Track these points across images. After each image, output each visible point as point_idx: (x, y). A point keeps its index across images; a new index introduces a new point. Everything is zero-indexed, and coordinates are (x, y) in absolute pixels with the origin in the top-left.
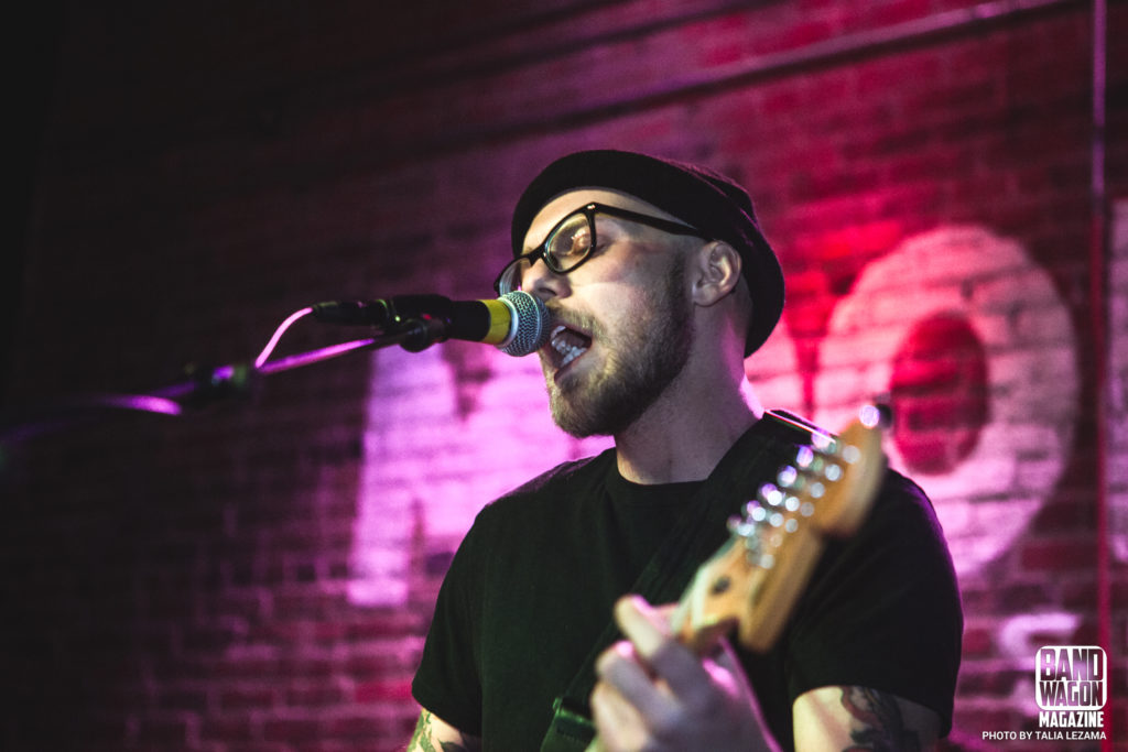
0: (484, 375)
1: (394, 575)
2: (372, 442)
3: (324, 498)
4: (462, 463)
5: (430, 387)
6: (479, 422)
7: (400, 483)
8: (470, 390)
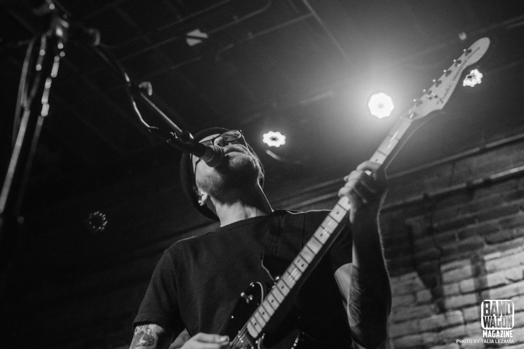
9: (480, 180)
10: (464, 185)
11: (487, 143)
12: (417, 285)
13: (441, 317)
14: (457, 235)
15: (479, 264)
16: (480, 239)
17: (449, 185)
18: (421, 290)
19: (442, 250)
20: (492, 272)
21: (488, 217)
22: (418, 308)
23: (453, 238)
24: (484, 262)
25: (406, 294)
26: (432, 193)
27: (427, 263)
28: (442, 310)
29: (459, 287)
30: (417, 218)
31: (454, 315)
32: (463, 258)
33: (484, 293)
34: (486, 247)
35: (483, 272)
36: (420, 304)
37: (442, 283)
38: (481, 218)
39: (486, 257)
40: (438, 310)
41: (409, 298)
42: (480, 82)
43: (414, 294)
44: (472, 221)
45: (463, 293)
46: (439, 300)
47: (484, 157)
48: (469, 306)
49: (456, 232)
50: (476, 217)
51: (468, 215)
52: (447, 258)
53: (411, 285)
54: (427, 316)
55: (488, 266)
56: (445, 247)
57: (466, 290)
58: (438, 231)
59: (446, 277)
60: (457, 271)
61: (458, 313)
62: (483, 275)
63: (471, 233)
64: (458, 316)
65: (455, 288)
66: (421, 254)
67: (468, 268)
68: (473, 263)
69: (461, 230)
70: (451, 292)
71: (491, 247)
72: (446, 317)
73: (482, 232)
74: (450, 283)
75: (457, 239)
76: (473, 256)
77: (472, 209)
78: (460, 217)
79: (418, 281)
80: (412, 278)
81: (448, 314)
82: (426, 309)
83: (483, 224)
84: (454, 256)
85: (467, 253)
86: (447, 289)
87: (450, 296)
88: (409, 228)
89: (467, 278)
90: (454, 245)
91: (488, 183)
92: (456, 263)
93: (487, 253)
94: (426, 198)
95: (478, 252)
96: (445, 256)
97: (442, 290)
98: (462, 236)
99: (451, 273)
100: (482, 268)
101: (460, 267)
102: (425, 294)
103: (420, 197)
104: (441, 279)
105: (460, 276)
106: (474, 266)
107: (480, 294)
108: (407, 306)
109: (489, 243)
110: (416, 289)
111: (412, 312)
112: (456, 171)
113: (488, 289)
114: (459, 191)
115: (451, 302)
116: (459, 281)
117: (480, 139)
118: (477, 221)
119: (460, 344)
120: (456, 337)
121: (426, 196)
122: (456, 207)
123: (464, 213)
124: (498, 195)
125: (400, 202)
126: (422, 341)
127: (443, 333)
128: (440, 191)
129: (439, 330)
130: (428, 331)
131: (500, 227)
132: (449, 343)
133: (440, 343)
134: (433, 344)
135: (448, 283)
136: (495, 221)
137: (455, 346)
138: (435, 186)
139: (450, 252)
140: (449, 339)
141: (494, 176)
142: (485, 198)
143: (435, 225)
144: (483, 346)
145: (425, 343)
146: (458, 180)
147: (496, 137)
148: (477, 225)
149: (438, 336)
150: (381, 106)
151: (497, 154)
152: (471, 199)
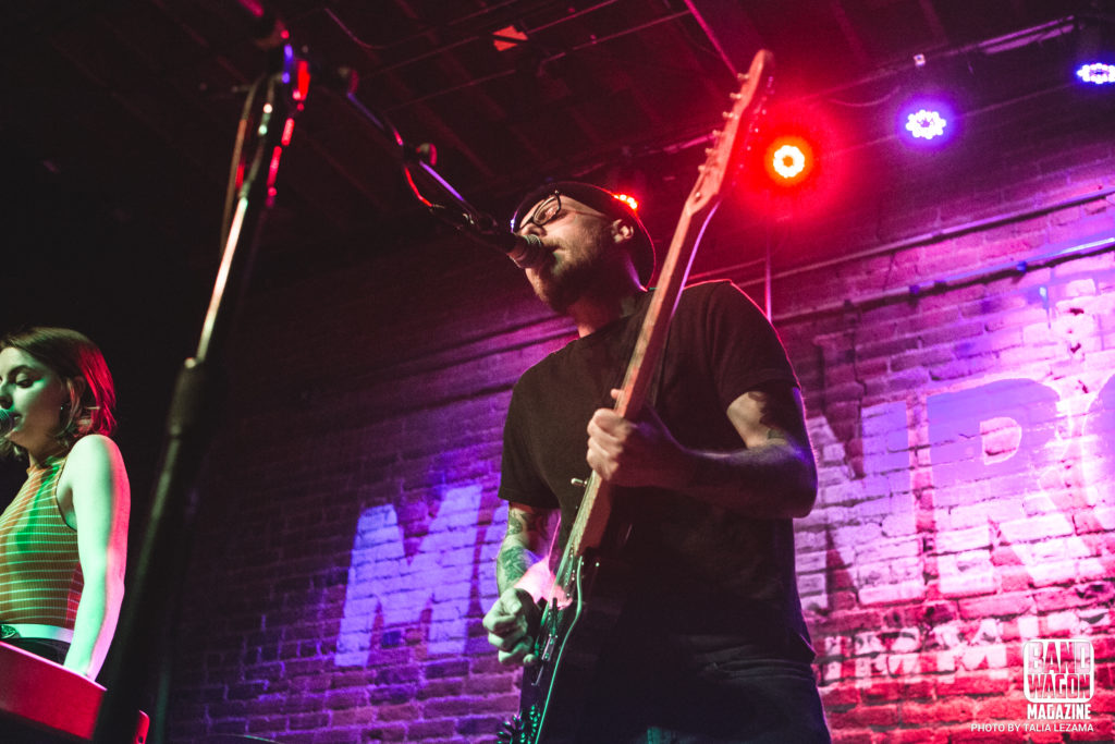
0: (425, 532)
1: (362, 649)
2: (352, 572)
3: (323, 606)
4: (407, 582)
5: (390, 541)
6: (417, 558)
7: (371, 596)
8: (414, 540)
9: (929, 283)
10: (906, 289)
11: (945, 227)
12: (824, 436)
13: (857, 484)
14: (889, 364)
15: (918, 408)
16: (924, 372)
17: (884, 288)
18: (831, 443)
19: (865, 386)
21: (937, 340)
22: (825, 470)
23: (883, 368)
24: (924, 406)
26: (856, 299)
27: (843, 404)
28: (860, 475)
29: (887, 442)
30: (833, 335)
31: (875, 483)
32: (895, 399)
33: (920, 452)
34: (930, 385)
35: (922, 422)
36: (828, 464)
37: (861, 435)
38: (926, 342)
40: (853, 475)
42: (940, 133)
43: (820, 448)
44: (912, 344)
45: (893, 452)
46: (854, 460)
47: (937, 247)
49: (888, 360)
50: (920, 338)
51: (908, 335)
52: (872, 398)
53: (816, 435)
54: (835, 482)
56: (869, 382)
57: (895, 447)
58: (861, 357)
59: (868, 427)
60: (884, 418)
61: (882, 480)
62: (922, 426)
63: (911, 362)
65: (880, 443)
66: (835, 389)
68: (908, 406)
69: (894, 357)
70: (874, 449)
71: (938, 384)
72: (864, 486)
73: (926, 362)
75: (889, 371)
76: (910, 398)
77: (914, 326)
78: (895, 338)
79: (827, 430)
80: (819, 426)
81: (866, 480)
82: (836, 472)
83: (929, 349)
84: (882, 396)
85: (902, 392)
86: (867, 445)
87: (871, 455)
88: (819, 350)
90: (884, 380)
91: (941, 289)
92: (885, 407)
94: (848, 306)
95: (918, 390)
96: (868, 395)
97: (861, 445)
98: (896, 367)
99: (877, 420)
100: (921, 415)
101: (890, 412)
102: (835, 450)
103: (839, 304)
104: (861, 429)
105: (890, 426)
106: (910, 412)
107: (916, 454)
109: (936, 378)
110: (823, 441)
112: (895, 268)
113: (928, 446)
114: (897, 299)
115: (869, 465)
117: (933, 220)
118: (920, 343)
119: (881, 525)
120: (876, 516)
121: (847, 302)
122: (891, 322)
123: (903, 332)
124: (955, 307)
125: (809, 311)
126: (826, 519)
127: (857, 508)
128: (868, 296)
129: (853, 503)
130: (837, 505)
131: (953, 356)
132: (866, 523)
133: (853, 523)
134: (842, 524)
135: (871, 436)
136: (947, 346)
137: (873, 529)
138: (862, 286)
139: (878, 389)
140: (865, 517)
141: (950, 276)
142: (934, 311)
143: (858, 348)
144: (915, 530)
145: (829, 522)
146: (898, 280)
147: (959, 218)
148: (920, 351)
149: (849, 512)
150: (788, 161)
151: (957, 244)
152: (914, 309)
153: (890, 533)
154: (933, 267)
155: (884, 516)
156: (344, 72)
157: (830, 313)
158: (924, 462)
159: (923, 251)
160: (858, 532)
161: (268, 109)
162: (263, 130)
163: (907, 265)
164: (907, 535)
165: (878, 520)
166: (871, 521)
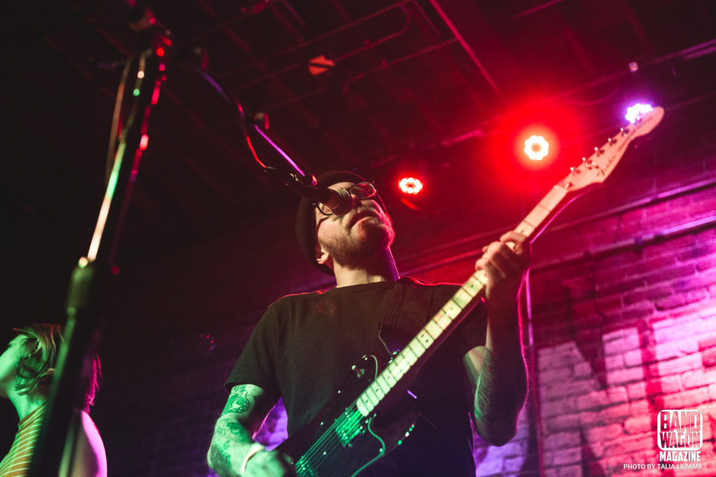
9: (650, 236)
10: (631, 241)
11: (660, 192)
12: (575, 357)
13: (603, 394)
14: (622, 299)
15: (648, 333)
16: (649, 304)
17: (615, 241)
18: (579, 362)
19: (604, 317)
20: (662, 342)
21: (658, 279)
22: (576, 384)
23: (617, 304)
24: (652, 330)
25: (561, 368)
26: (594, 250)
27: (587, 332)
28: (604, 385)
29: (624, 360)
30: (577, 279)
31: (616, 393)
32: (628, 326)
33: (652, 367)
34: (656, 314)
35: (651, 343)
36: (578, 379)
37: (603, 354)
38: (651, 280)
39: (655, 325)
40: (598, 386)
41: (565, 372)
43: (571, 367)
44: (640, 283)
45: (628, 367)
46: (600, 374)
47: (656, 209)
48: (634, 382)
49: (621, 296)
50: (645, 278)
51: (636, 277)
52: (610, 327)
53: (568, 357)
54: (586, 393)
55: (658, 336)
56: (609, 313)
57: (631, 364)
58: (600, 295)
59: (609, 348)
60: (621, 341)
61: (622, 389)
62: (652, 346)
63: (640, 297)
64: (621, 393)
65: (619, 361)
66: (581, 320)
67: (633, 337)
68: (640, 332)
69: (626, 294)
70: (615, 365)
71: (662, 314)
72: (608, 394)
73: (652, 296)
74: (612, 355)
75: (623, 304)
76: (640, 324)
77: (640, 269)
78: (626, 278)
79: (576, 352)
80: (571, 349)
81: (609, 390)
82: (585, 385)
83: (653, 287)
84: (618, 324)
85: (634, 321)
86: (608, 360)
87: (613, 370)
88: (567, 291)
89: (633, 350)
90: (620, 312)
91: (660, 240)
92: (621, 332)
93: (656, 320)
94: (588, 256)
95: (647, 319)
96: (611, 324)
97: (604, 363)
98: (629, 301)
99: (615, 343)
100: (650, 338)
101: (625, 337)
102: (584, 368)
103: (580, 254)
104: (603, 350)
105: (625, 347)
106: (641, 336)
107: (648, 368)
108: (563, 381)
109: (660, 309)
110: (574, 361)
111: (569, 388)
112: (623, 226)
113: (657, 362)
114: (625, 249)
115: (613, 377)
116: (623, 352)
117: (651, 188)
118: (645, 283)
119: (623, 425)
120: (618, 418)
121: (587, 254)
122: (623, 266)
123: (632, 274)
124: (671, 254)
125: (557, 261)
126: (579, 421)
127: (603, 412)
128: (603, 248)
129: (599, 408)
130: (587, 410)
131: (673, 291)
132: (611, 424)
133: (601, 424)
134: (593, 425)
135: (611, 355)
136: (667, 283)
137: (618, 428)
138: (598, 242)
139: (616, 318)
140: (610, 419)
141: (666, 231)
142: (656, 257)
143: (597, 288)
144: (649, 428)
145: (582, 423)
146: (625, 235)
147: (670, 185)
148: (646, 288)
149: (598, 416)
150: (536, 148)
151: (671, 205)
152: (640, 257)
153: (632, 431)
154: (653, 224)
155: (626, 418)
156: (198, 51)
157: (574, 261)
158: (655, 374)
159: (644, 213)
160: (606, 432)
161: (141, 75)
162: (137, 92)
163: (633, 223)
164: (645, 432)
165: (621, 421)
166: (616, 422)
